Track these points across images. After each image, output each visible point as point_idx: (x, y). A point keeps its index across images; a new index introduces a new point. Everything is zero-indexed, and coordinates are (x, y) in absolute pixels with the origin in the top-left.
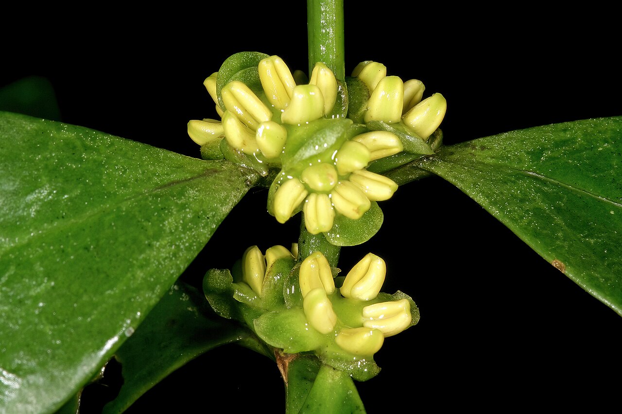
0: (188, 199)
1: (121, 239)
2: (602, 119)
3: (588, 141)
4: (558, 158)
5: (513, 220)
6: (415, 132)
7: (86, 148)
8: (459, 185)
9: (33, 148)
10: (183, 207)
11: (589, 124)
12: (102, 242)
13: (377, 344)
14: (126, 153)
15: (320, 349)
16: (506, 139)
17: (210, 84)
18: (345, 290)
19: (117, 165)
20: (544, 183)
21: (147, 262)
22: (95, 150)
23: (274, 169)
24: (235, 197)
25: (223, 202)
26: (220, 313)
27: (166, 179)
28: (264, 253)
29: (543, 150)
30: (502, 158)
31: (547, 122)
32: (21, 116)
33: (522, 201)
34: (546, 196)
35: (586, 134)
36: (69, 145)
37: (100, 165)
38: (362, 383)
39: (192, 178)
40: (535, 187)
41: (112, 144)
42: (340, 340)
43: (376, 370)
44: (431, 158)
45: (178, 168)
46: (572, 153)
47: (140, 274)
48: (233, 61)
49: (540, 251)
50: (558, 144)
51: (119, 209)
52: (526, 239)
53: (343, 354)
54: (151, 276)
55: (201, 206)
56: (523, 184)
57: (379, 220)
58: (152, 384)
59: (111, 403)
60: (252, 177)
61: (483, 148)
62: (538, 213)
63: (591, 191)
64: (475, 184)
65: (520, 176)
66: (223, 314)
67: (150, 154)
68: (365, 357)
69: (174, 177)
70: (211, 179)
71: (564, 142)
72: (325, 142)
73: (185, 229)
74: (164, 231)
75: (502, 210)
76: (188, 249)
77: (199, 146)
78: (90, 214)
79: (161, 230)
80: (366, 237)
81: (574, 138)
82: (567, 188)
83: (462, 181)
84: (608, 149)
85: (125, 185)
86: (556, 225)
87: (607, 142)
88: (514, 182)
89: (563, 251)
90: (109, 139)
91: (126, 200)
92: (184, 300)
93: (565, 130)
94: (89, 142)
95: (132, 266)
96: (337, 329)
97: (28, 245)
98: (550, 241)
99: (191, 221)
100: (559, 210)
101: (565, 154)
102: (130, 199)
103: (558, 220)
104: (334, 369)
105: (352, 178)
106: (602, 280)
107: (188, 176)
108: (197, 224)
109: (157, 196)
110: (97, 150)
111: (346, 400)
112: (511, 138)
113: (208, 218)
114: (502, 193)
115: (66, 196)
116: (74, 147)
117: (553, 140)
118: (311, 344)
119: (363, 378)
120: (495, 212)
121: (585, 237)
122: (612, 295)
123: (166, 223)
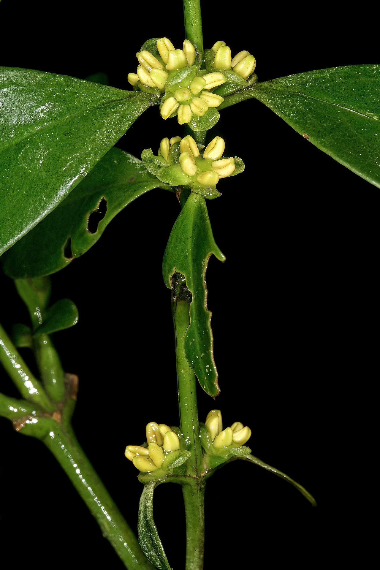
0: (118, 109)
1: (82, 129)
2: (340, 67)
3: (331, 78)
4: (314, 86)
5: (285, 115)
6: (239, 75)
7: (68, 86)
9: (41, 86)
10: (115, 113)
11: (333, 70)
12: (72, 131)
14: (89, 88)
15: (190, 184)
16: (289, 78)
18: (205, 155)
19: (83, 94)
20: (305, 98)
21: (94, 140)
22: (72, 86)
24: (143, 108)
25: (136, 110)
26: (151, 172)
27: (108, 100)
29: (308, 82)
30: (286, 87)
32: (35, 71)
33: (292, 106)
34: (305, 104)
35: (331, 74)
36: (59, 85)
37: (74, 94)
39: (122, 99)
40: (300, 100)
41: (82, 84)
42: (199, 179)
44: (250, 88)
45: (115, 95)
46: (322, 83)
47: (91, 146)
49: (298, 131)
50: (316, 80)
51: (82, 115)
52: (291, 124)
53: (200, 186)
54: (96, 147)
55: (124, 113)
56: (294, 99)
57: (217, 118)
58: (120, 210)
59: (101, 221)
60: (152, 98)
61: (277, 83)
62: (299, 112)
63: (330, 102)
64: (269, 99)
65: (293, 95)
66: (153, 173)
67: (101, 88)
68: (211, 187)
69: (112, 99)
70: (131, 100)
71: (319, 79)
72: (181, 76)
73: (115, 123)
74: (104, 124)
75: (280, 111)
76: (116, 133)
77: (133, 86)
78: (68, 117)
79: (103, 124)
80: (211, 126)
81: (324, 77)
82: (317, 100)
83: (263, 98)
84: (342, 81)
85: (86, 103)
86: (308, 117)
87: (341, 78)
88: (289, 98)
89: (309, 129)
91: (86, 110)
92: (137, 168)
93: (320, 73)
94: (69, 83)
95: (87, 142)
96: (198, 174)
97: (36, 133)
98: (303, 125)
99: (119, 119)
100: (310, 111)
101: (318, 84)
102: (88, 110)
103: (309, 115)
104: (196, 194)
105: (201, 96)
106: (327, 143)
107: (120, 98)
108: (121, 121)
109: (102, 108)
110: (73, 87)
111: (200, 209)
113: (127, 118)
114: (282, 103)
115: (56, 109)
116: (62, 85)
117: (314, 78)
118: (185, 181)
119: (211, 198)
120: (277, 112)
121: (322, 123)
122: (331, 150)
123: (105, 121)
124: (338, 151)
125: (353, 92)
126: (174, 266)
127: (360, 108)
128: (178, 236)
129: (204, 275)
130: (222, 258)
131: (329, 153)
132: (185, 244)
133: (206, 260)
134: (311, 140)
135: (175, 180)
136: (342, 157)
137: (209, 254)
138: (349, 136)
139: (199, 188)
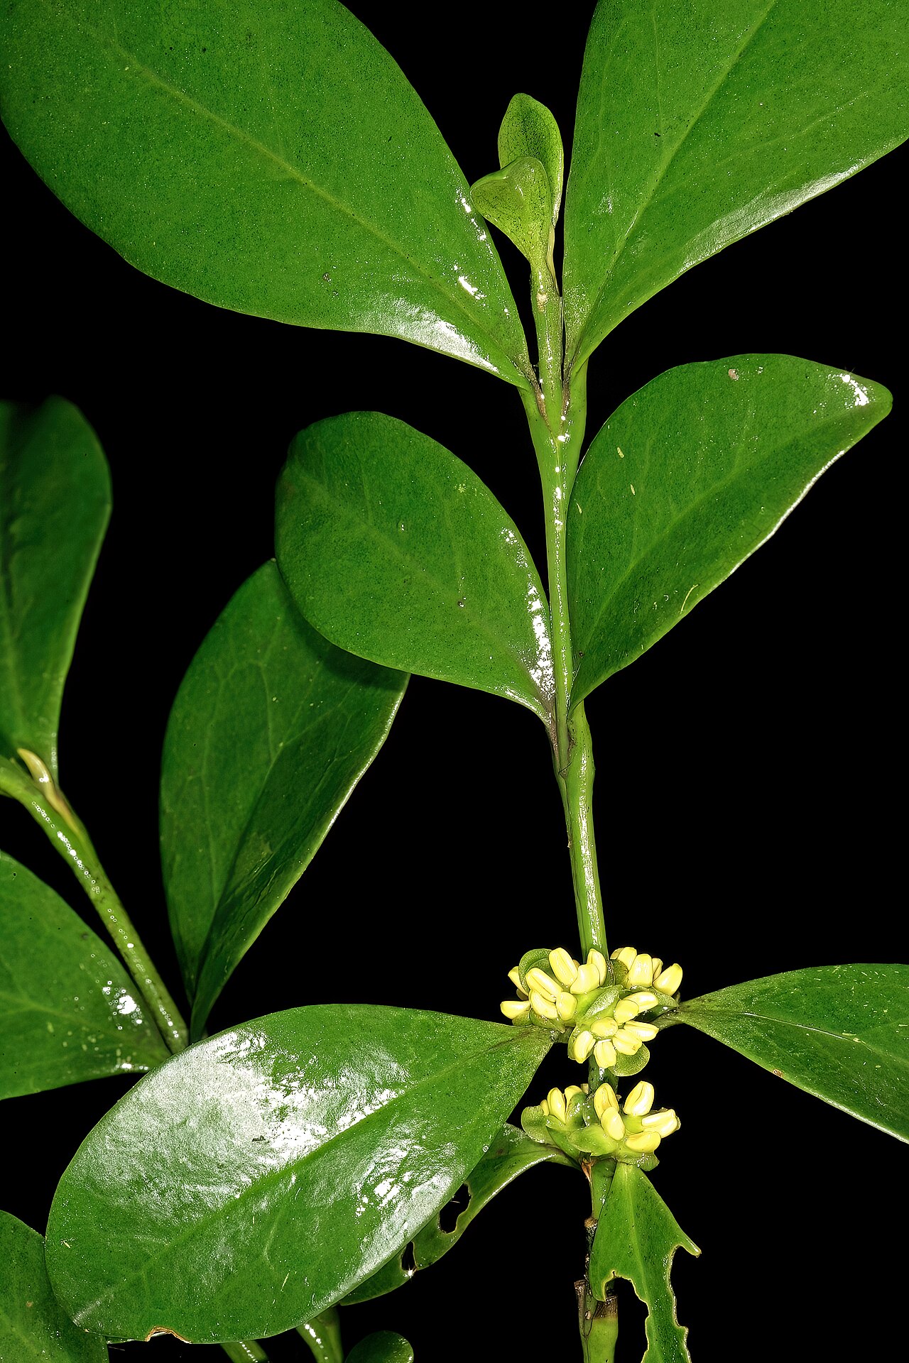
0: (513, 1054)
1: (471, 1085)
3: (783, 988)
4: (764, 1002)
5: (740, 1045)
6: (663, 992)
7: (437, 1025)
8: (698, 1027)
9: (401, 1029)
10: (511, 1059)
12: (458, 1088)
13: (656, 1143)
14: (465, 1026)
15: (614, 1152)
17: (514, 975)
18: (627, 1109)
19: (460, 1035)
20: (757, 1019)
21: (492, 1100)
22: (444, 1026)
23: (570, 1027)
24: (545, 1049)
25: (538, 1053)
27: (495, 1042)
28: (563, 1092)
29: (753, 996)
30: (724, 1005)
31: (752, 979)
33: (745, 1032)
34: (760, 1028)
35: (780, 984)
36: (425, 1024)
37: (448, 1036)
38: (648, 1172)
39: (513, 1039)
40: (752, 1022)
42: (629, 1143)
43: (656, 1162)
44: (676, 1011)
45: (501, 1033)
46: (773, 997)
47: (487, 1108)
48: (529, 956)
50: (762, 992)
51: (466, 1065)
52: (752, 1057)
53: (631, 1152)
55: (523, 1058)
56: (743, 1021)
57: (647, 1055)
60: (554, 1035)
61: (710, 1001)
62: (757, 1039)
63: (790, 1021)
64: (709, 1024)
65: (740, 1016)
67: (481, 1026)
68: (648, 1154)
69: (500, 1040)
70: (526, 1038)
71: (766, 991)
73: (515, 1074)
74: (500, 1076)
75: (730, 1040)
77: (511, 1020)
78: (446, 1071)
79: (498, 1076)
80: (640, 1067)
81: (772, 987)
82: (773, 1021)
83: (700, 1024)
84: (798, 992)
85: (468, 1048)
86: (771, 1046)
87: (797, 988)
88: (737, 1021)
89: (779, 1063)
90: (451, 1017)
91: (471, 1058)
93: (765, 982)
94: (438, 1021)
95: (481, 1103)
96: (626, 1136)
98: (769, 1057)
99: (519, 1068)
100: (770, 1036)
101: (768, 998)
102: (473, 1057)
103: (771, 1042)
104: (628, 1164)
105: (625, 1027)
106: (810, 1080)
107: (510, 1038)
108: (522, 1070)
109: (491, 1053)
111: (639, 1184)
112: (728, 992)
113: (530, 1065)
114: (728, 1029)
115: (428, 1060)
116: (429, 1025)
117: (758, 989)
118: (609, 1148)
119: (649, 1168)
120: (727, 1042)
121: (792, 1052)
122: (818, 1089)
123: (500, 1071)
124: (828, 1090)
125: (818, 1007)
126: (612, 1268)
127: (833, 1027)
128: (612, 1226)
129: (667, 1276)
130: (696, 1251)
131: (816, 1094)
132: (627, 1236)
133: (670, 1256)
134: (786, 1077)
135: (598, 1147)
136: (835, 1099)
137: (675, 1247)
138: (833, 1069)
139: (628, 1157)
